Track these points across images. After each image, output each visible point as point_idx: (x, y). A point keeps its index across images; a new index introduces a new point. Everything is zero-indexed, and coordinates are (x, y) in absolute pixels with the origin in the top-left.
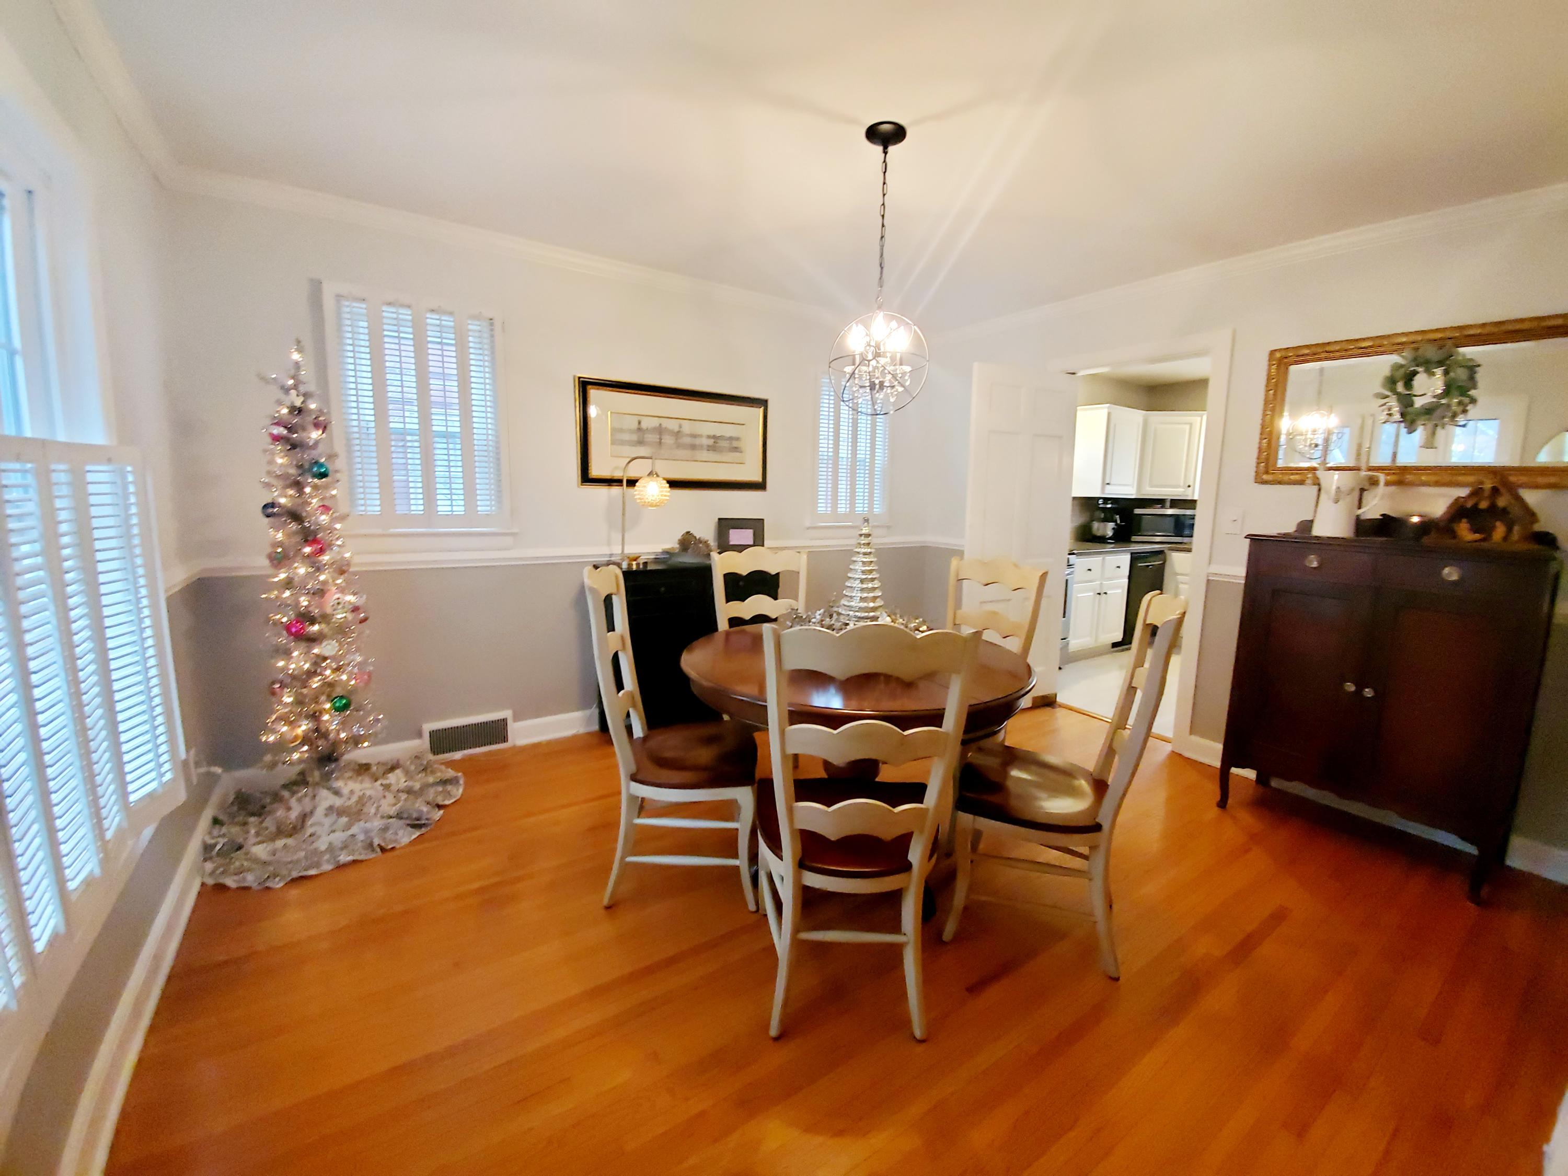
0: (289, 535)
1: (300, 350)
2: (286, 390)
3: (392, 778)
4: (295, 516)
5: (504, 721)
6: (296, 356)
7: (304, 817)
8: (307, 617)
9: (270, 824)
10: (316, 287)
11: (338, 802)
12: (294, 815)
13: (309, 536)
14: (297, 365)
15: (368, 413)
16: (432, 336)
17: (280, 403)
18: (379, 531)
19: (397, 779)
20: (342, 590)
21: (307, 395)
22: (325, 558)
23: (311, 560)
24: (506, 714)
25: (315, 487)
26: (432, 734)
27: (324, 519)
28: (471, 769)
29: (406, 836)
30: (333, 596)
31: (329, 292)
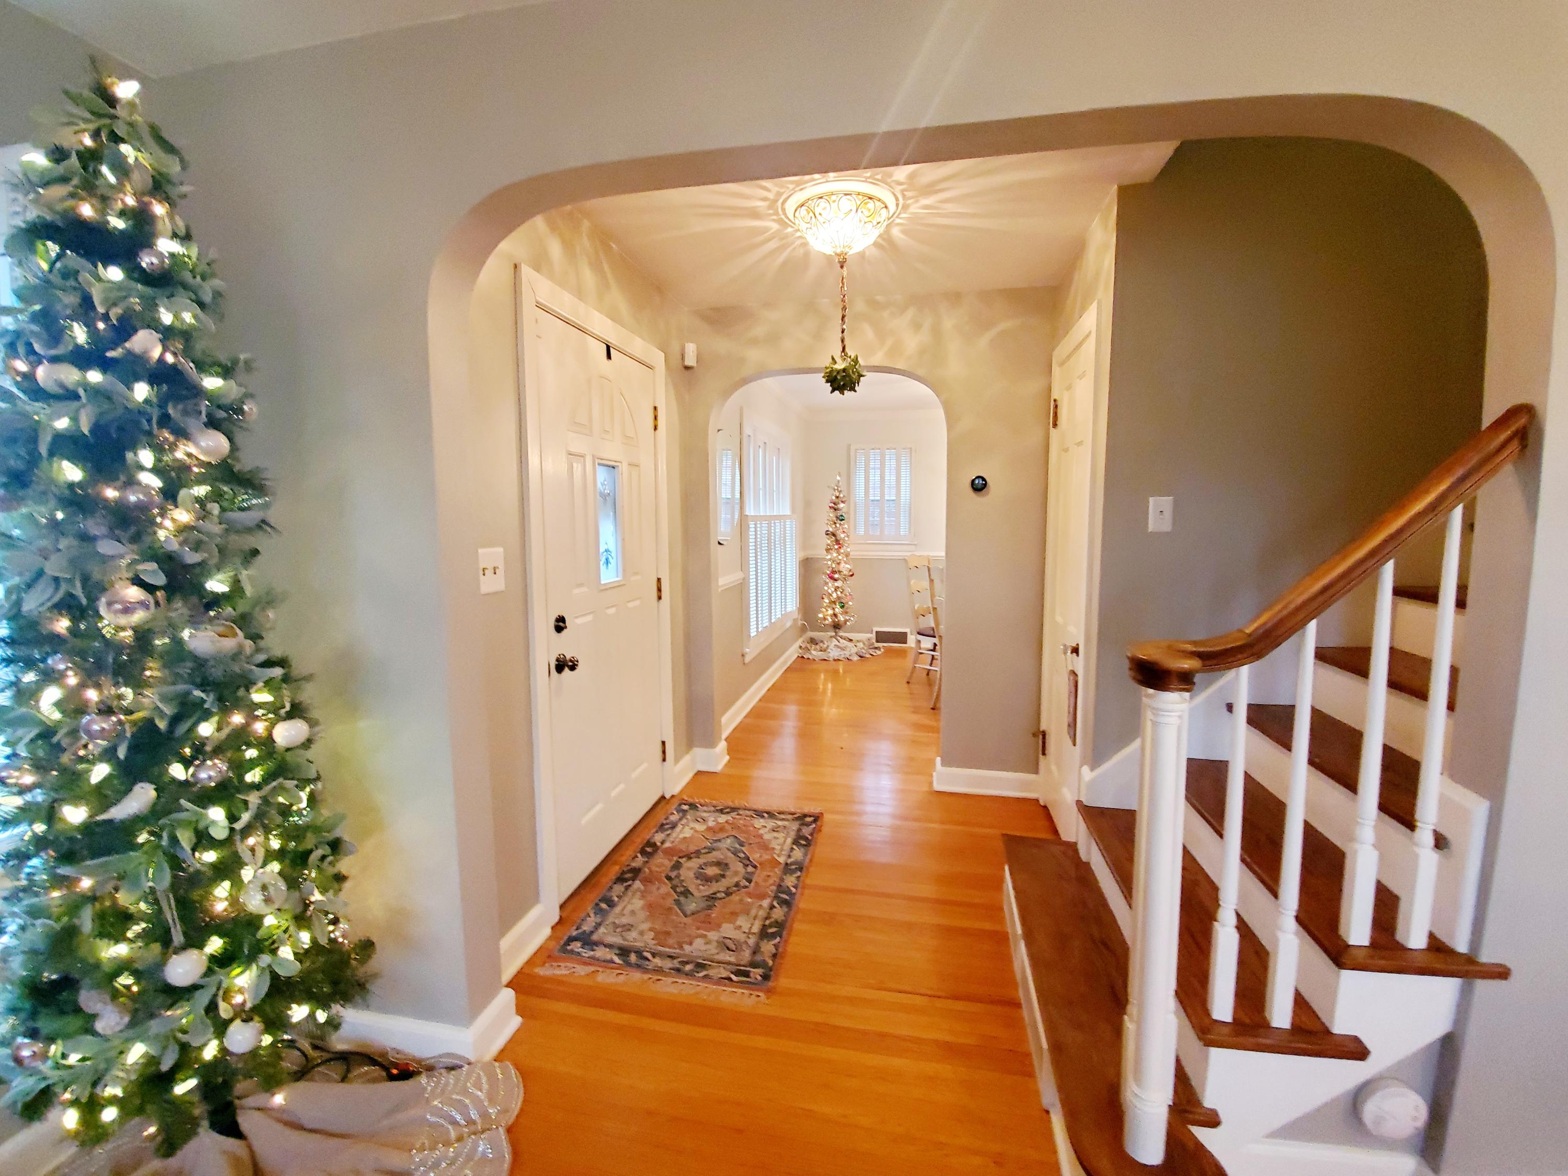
0: (832, 541)
1: (840, 476)
2: (835, 489)
3: (858, 644)
4: (834, 535)
5: (905, 634)
6: (838, 478)
7: (828, 646)
8: (834, 572)
9: (818, 647)
10: (849, 446)
11: (838, 644)
12: (825, 646)
13: (837, 542)
14: (839, 481)
15: (862, 494)
16: (887, 457)
17: (833, 495)
18: (863, 542)
19: (861, 645)
20: (846, 563)
21: (840, 492)
22: (842, 551)
23: (838, 550)
24: (907, 630)
25: (840, 524)
26: (877, 632)
27: (842, 536)
28: (888, 651)
29: (856, 658)
30: (843, 565)
31: (853, 448)
